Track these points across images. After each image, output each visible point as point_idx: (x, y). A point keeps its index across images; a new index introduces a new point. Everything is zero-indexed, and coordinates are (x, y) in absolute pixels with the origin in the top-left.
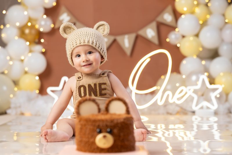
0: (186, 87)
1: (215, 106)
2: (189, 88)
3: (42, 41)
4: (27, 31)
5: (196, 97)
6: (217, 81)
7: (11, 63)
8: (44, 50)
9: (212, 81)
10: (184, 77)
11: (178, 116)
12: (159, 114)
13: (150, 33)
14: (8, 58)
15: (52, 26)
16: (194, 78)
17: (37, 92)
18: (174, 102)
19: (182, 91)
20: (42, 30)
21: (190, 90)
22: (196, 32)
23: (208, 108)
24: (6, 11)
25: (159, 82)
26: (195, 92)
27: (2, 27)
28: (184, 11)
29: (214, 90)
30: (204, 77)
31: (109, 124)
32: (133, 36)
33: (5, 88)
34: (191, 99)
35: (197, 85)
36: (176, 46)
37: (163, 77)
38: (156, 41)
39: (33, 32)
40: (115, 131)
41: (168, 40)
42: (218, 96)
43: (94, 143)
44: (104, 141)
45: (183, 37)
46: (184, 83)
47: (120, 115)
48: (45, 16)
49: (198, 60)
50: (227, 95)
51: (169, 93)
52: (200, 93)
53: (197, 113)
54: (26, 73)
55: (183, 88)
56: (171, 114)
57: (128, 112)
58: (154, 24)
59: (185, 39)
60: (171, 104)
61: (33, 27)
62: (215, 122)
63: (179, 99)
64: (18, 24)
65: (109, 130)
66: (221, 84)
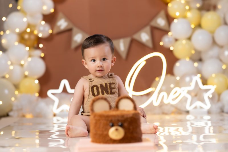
0: (180, 87)
1: (208, 106)
2: (183, 88)
3: (41, 46)
4: (26, 36)
5: (189, 98)
6: (209, 82)
7: (11, 67)
8: (43, 55)
9: (205, 82)
10: (178, 78)
11: (173, 116)
12: (154, 114)
13: (145, 37)
14: (9, 63)
15: (50, 31)
16: (187, 79)
17: (37, 95)
18: (169, 103)
19: (176, 92)
20: (40, 35)
21: (184, 91)
22: (188, 35)
23: (201, 108)
24: (6, 17)
25: (154, 84)
26: (189, 92)
27: (2, 33)
28: (176, 16)
29: (207, 91)
30: (197, 78)
31: (120, 118)
32: (128, 40)
33: (6, 92)
34: (185, 100)
35: (190, 86)
36: (169, 49)
37: (157, 79)
38: (150, 45)
39: (32, 37)
40: (126, 125)
41: (161, 44)
42: (211, 96)
43: (107, 135)
44: (116, 133)
45: (176, 40)
46: (178, 84)
47: (128, 111)
48: (43, 23)
49: (191, 62)
50: (219, 95)
51: (164, 94)
52: (193, 94)
53: (190, 112)
54: (26, 77)
55: (177, 89)
56: (166, 114)
57: (135, 108)
58: (148, 29)
59: (178, 43)
60: (166, 105)
61: (32, 32)
62: (209, 120)
63: (173, 100)
64: (17, 30)
65: (120, 124)
66: (213, 85)
